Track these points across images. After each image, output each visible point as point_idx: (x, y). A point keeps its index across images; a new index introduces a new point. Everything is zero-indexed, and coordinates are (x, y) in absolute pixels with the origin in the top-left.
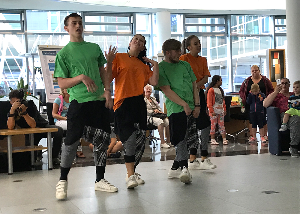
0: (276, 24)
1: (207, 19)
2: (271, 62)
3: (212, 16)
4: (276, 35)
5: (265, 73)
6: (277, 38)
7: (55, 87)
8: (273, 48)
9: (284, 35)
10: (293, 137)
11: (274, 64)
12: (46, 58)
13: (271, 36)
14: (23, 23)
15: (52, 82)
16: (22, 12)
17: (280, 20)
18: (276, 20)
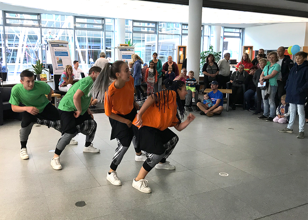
0: (183, 28)
1: (145, 23)
2: (179, 53)
3: (149, 22)
4: (183, 34)
5: (175, 60)
6: (183, 36)
7: (58, 66)
8: (180, 45)
9: (187, 34)
10: (187, 101)
11: (180, 54)
12: (53, 48)
13: (180, 35)
14: (39, 21)
15: (57, 62)
16: (38, 14)
17: (185, 26)
18: (183, 26)
